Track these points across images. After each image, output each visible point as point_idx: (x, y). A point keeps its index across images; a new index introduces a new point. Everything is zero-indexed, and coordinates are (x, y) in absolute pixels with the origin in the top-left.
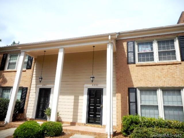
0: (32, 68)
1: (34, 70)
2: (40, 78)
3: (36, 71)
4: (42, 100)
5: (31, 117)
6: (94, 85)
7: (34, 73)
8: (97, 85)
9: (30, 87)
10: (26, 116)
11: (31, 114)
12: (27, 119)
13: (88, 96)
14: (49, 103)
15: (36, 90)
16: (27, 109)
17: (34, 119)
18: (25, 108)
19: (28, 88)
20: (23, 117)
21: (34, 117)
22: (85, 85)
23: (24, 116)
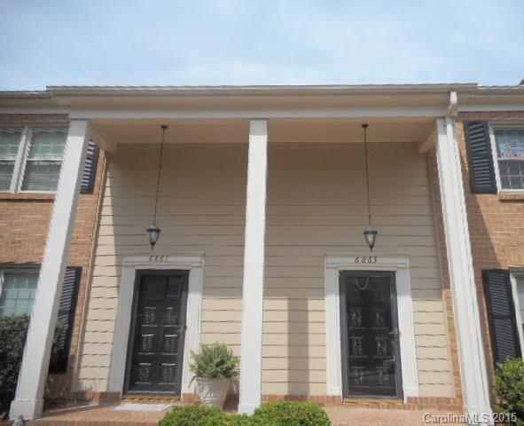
0: (96, 188)
1: (103, 196)
2: (151, 230)
3: (113, 201)
4: (150, 316)
5: (101, 387)
6: (360, 259)
7: (107, 211)
8: (373, 260)
9: (93, 266)
10: (79, 384)
11: (105, 373)
12: (88, 396)
13: (344, 297)
14: (185, 327)
15: (119, 276)
16: (81, 355)
17: (118, 393)
18: (72, 351)
19: (84, 272)
20: (68, 389)
21: (118, 387)
22: (330, 260)
23: (70, 384)
